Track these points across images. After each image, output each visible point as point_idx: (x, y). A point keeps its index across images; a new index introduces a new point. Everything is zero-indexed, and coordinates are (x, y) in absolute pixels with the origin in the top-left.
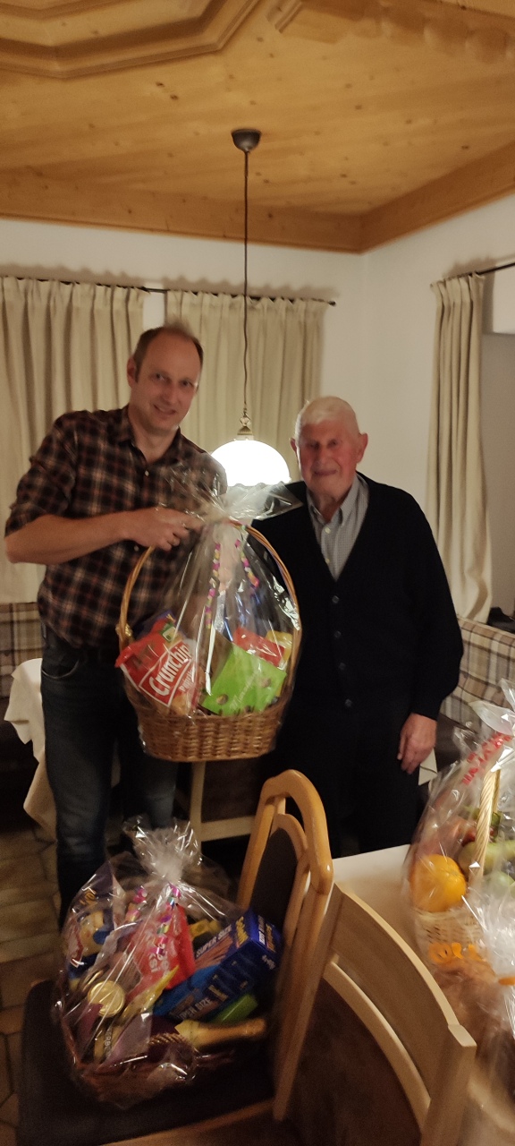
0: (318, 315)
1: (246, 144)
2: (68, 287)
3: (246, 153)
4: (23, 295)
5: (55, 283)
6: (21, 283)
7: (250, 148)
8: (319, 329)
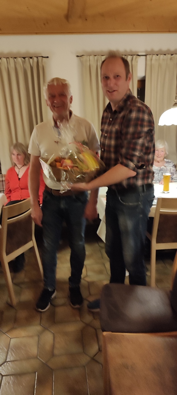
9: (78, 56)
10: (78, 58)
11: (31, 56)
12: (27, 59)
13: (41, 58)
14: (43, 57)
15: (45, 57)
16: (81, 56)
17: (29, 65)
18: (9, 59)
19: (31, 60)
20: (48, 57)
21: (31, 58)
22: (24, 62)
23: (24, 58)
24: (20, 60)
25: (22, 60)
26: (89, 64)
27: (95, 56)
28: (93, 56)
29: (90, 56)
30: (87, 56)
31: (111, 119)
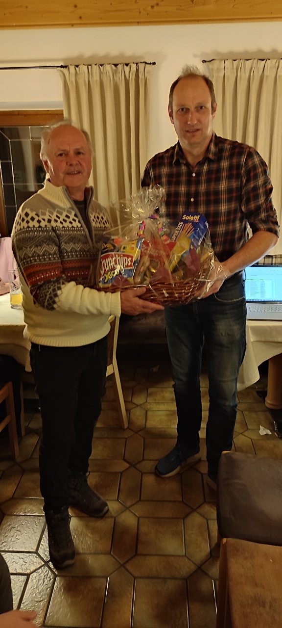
2: (262, 63)
4: (235, 72)
5: (255, 61)
6: (235, 62)
9: (204, 61)
10: (205, 64)
11: (127, 62)
12: (120, 66)
13: (144, 64)
14: (146, 63)
15: (150, 64)
16: (210, 61)
17: (123, 78)
18: (92, 68)
19: (127, 69)
20: (154, 63)
21: (127, 65)
22: (115, 73)
23: (116, 65)
24: (108, 68)
25: (112, 68)
26: (222, 75)
27: (235, 60)
28: (231, 61)
29: (226, 61)
30: (221, 60)
31: (194, 175)
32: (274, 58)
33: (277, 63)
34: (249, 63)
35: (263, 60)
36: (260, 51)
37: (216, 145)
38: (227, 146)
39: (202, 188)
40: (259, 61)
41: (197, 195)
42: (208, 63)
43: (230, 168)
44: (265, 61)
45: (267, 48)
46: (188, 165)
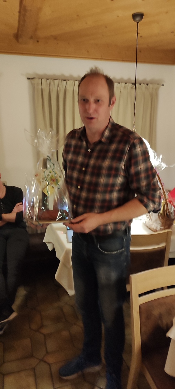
0: (157, 90)
1: (138, 19)
2: (65, 82)
3: (138, 23)
4: (49, 86)
5: (60, 81)
6: (48, 81)
7: (139, 21)
8: (157, 95)
9: (28, 79)
10: (29, 80)
16: (32, 79)
26: (41, 87)
27: (48, 79)
28: (45, 79)
29: (42, 80)
30: (39, 78)
31: (89, 150)
32: (71, 80)
33: (74, 83)
34: (56, 82)
35: (65, 80)
36: (63, 75)
37: (111, 131)
38: (120, 133)
39: (92, 162)
40: (63, 81)
41: (87, 166)
42: (31, 80)
43: (116, 151)
44: (66, 81)
45: (67, 74)
46: (87, 142)
